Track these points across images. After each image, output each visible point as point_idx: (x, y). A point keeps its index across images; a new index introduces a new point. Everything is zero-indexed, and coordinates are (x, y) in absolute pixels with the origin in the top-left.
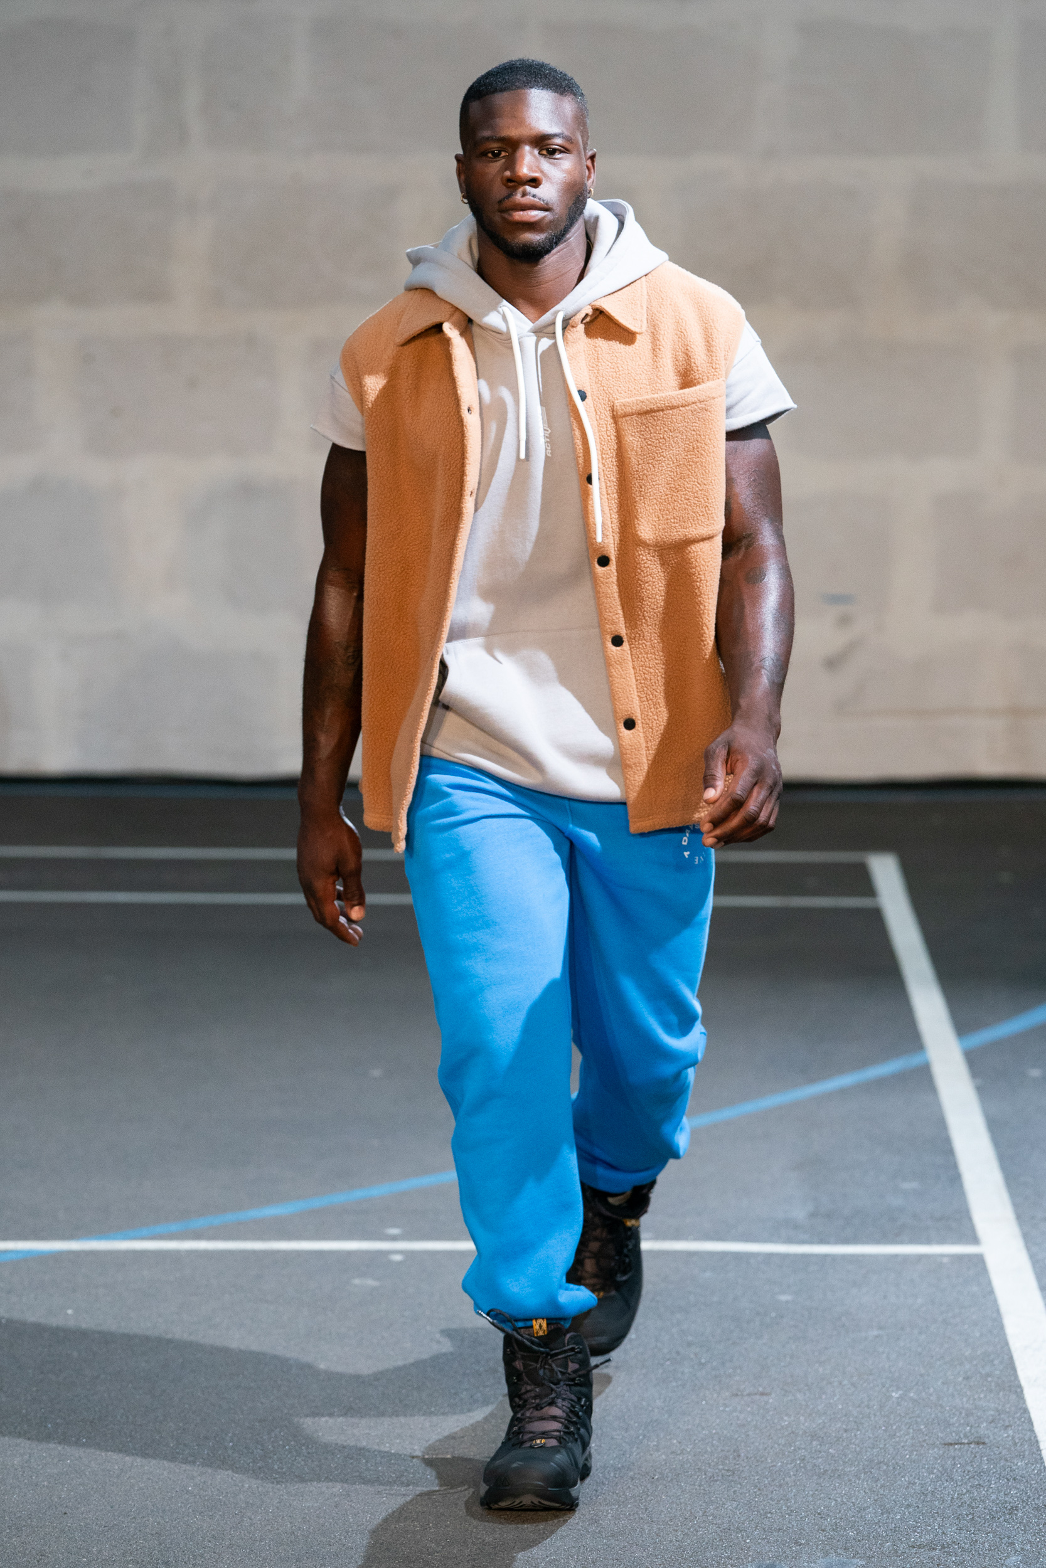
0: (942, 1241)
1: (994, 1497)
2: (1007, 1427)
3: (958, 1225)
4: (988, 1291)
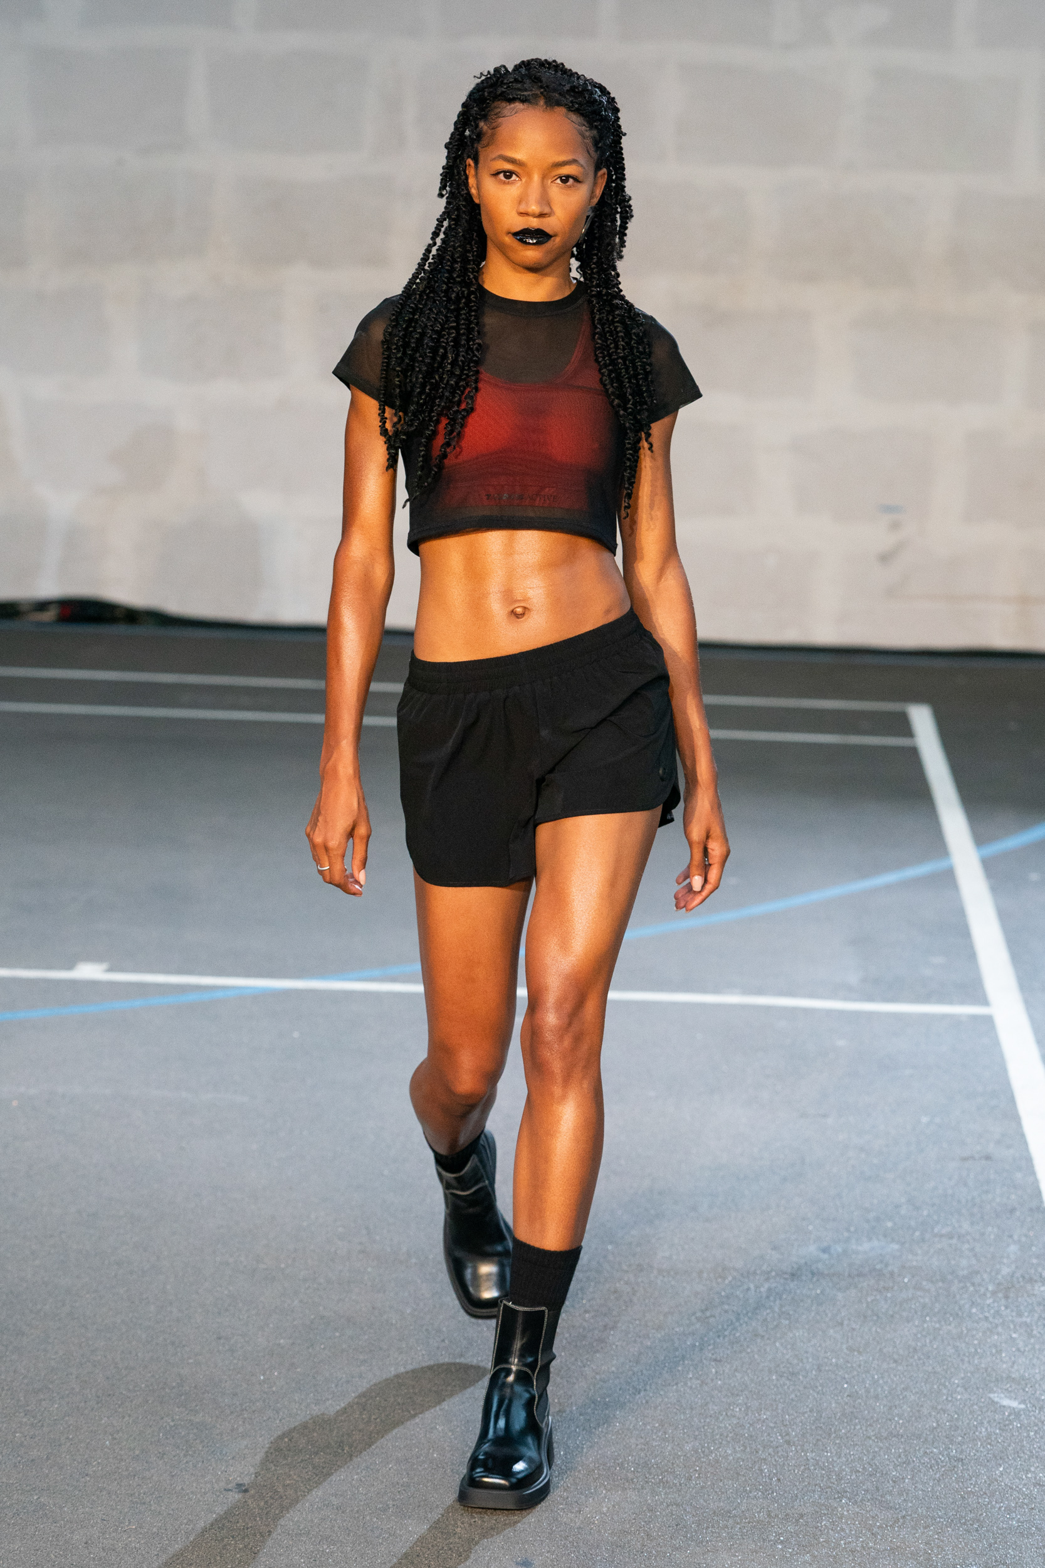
0: (962, 1002)
1: (998, 1200)
2: (1009, 1147)
3: (974, 991)
4: (996, 1043)
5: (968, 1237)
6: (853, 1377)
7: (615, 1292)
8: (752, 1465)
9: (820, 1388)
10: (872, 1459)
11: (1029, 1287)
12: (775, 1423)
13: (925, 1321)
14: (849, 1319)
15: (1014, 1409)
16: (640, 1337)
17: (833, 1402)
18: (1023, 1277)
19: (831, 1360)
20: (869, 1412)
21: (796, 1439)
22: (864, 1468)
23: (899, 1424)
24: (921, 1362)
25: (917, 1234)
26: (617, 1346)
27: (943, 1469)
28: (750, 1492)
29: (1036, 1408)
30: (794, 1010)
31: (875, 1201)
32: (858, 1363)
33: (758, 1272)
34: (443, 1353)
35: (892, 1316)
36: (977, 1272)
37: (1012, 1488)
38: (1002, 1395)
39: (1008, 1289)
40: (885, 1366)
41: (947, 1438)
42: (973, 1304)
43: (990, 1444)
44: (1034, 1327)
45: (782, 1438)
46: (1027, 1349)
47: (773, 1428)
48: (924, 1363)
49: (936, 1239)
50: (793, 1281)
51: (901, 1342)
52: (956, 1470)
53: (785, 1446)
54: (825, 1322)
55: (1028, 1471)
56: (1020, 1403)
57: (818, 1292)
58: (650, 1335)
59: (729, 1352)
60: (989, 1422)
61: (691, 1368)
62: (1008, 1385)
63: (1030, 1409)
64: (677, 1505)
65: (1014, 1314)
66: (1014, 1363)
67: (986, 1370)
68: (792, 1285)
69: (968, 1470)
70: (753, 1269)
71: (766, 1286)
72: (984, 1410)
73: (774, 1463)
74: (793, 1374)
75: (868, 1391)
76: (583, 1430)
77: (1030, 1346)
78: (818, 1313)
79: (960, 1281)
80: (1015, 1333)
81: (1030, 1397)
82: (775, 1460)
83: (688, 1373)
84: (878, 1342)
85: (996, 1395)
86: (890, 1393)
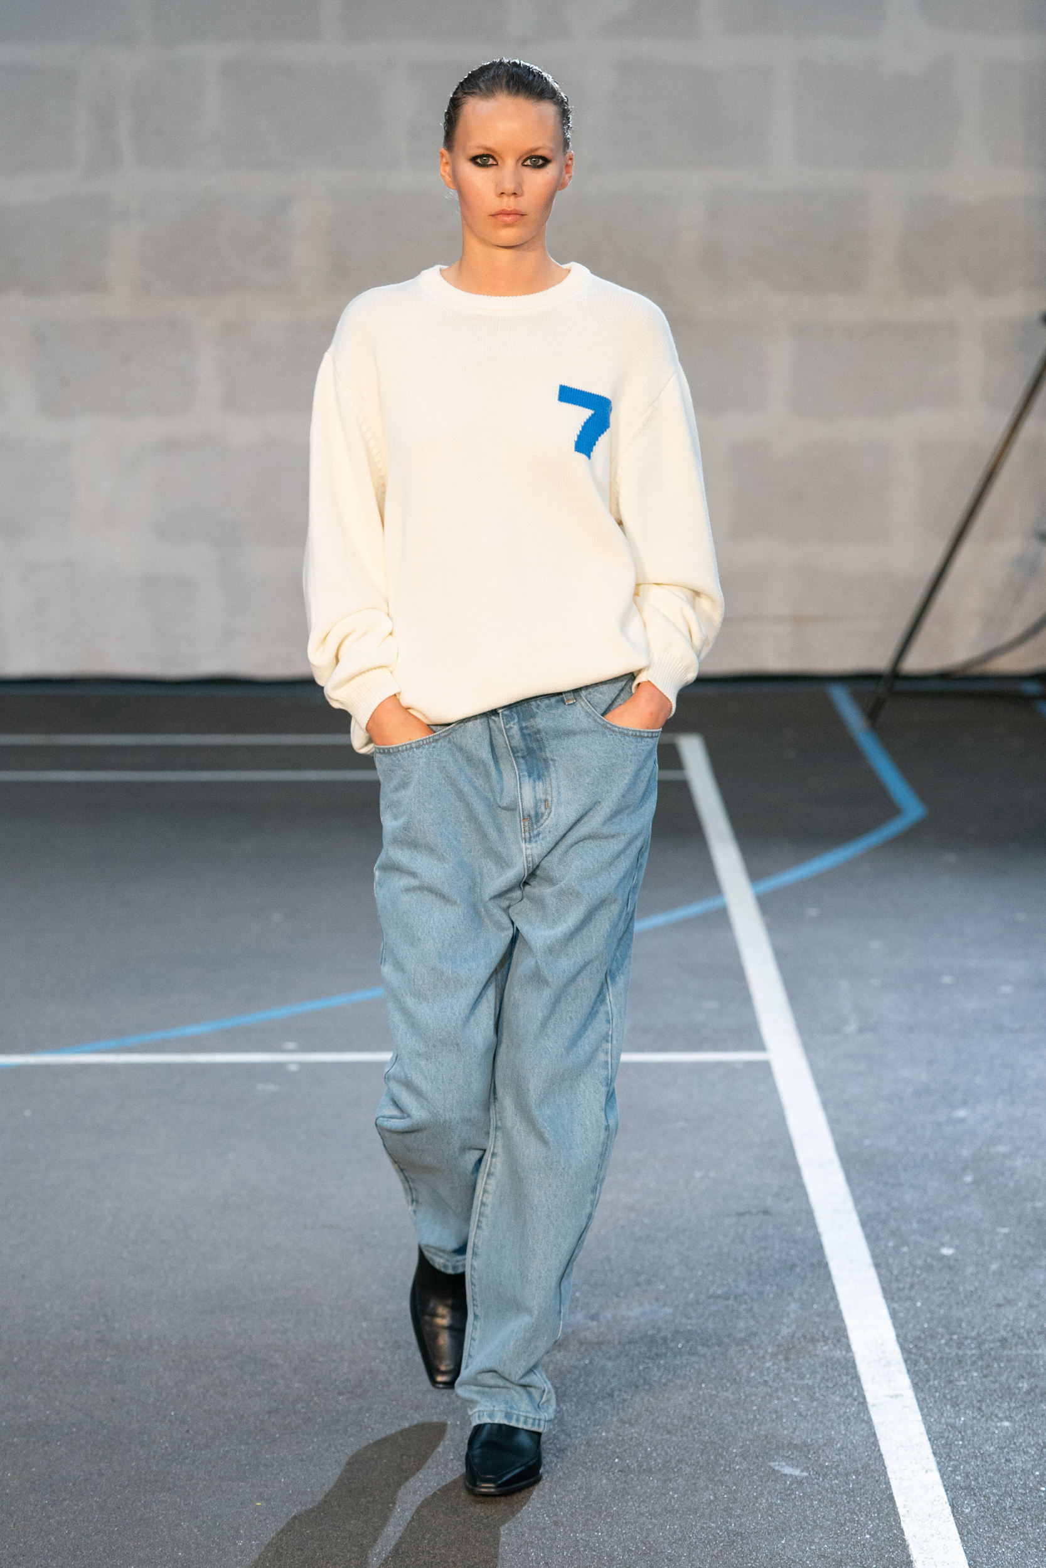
0: (739, 1049)
2: (788, 1200)
3: (750, 1036)
4: (774, 1090)
5: (746, 1297)
6: (625, 1451)
7: (371, 1371)
9: (589, 1464)
10: (646, 1538)
11: (811, 1347)
12: (542, 1503)
13: (701, 1388)
14: (620, 1390)
15: (796, 1477)
17: (603, 1478)
18: (804, 1337)
19: (601, 1433)
20: (642, 1488)
21: (565, 1519)
22: (637, 1547)
23: (674, 1498)
24: (697, 1431)
25: (691, 1296)
27: (722, 1545)
29: (819, 1475)
31: (646, 1263)
32: (630, 1436)
34: (188, 1444)
35: (665, 1384)
36: (756, 1334)
37: (794, 1561)
38: (784, 1464)
39: (788, 1350)
40: (659, 1437)
41: (725, 1511)
42: (752, 1368)
43: (771, 1516)
44: (817, 1390)
45: (550, 1519)
46: (809, 1413)
47: (539, 1509)
48: (700, 1432)
49: (712, 1300)
50: (559, 1351)
51: (675, 1411)
52: (735, 1544)
53: (553, 1527)
54: (594, 1394)
55: (812, 1542)
56: (802, 1471)
57: (587, 1362)
60: (769, 1492)
62: (790, 1453)
63: (813, 1477)
65: (795, 1377)
66: (795, 1429)
67: (766, 1437)
69: (748, 1544)
72: (765, 1479)
73: (541, 1546)
75: (640, 1466)
77: (812, 1410)
78: (586, 1385)
79: (738, 1345)
80: (796, 1396)
81: (813, 1464)
82: (543, 1543)
84: (651, 1412)
85: (777, 1463)
86: (664, 1466)
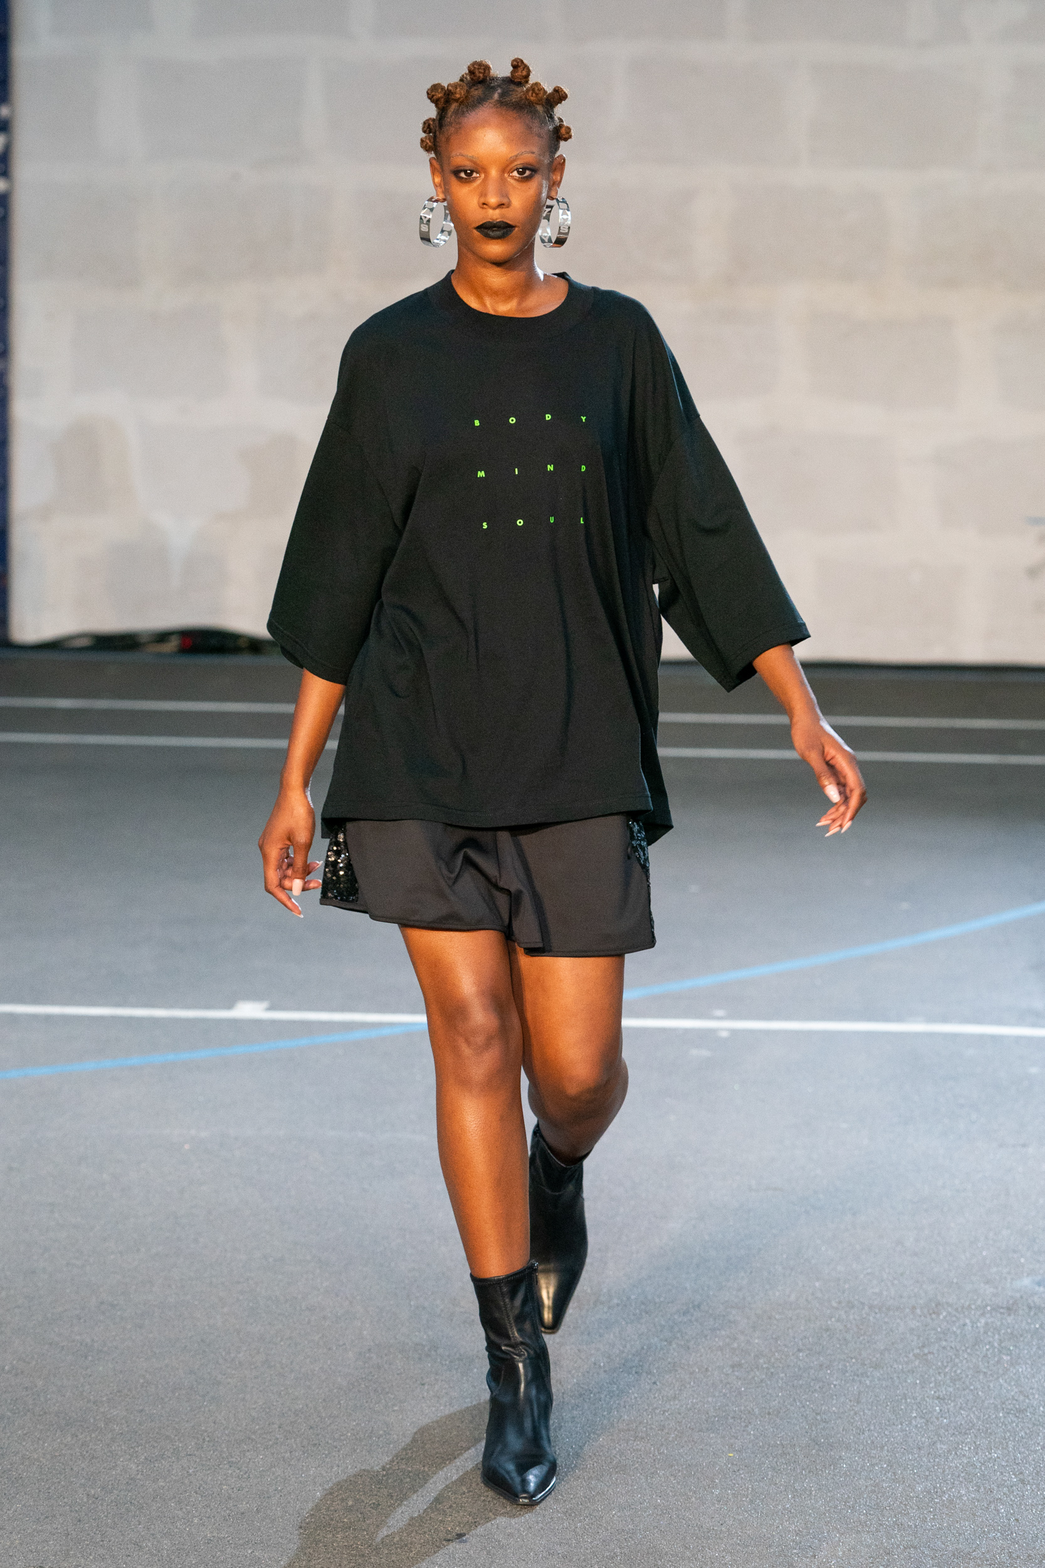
8: (988, 1505)
16: (858, 1376)
21: (1030, 1478)
26: (835, 1386)
28: (989, 1532)
30: (981, 1037)
33: (973, 1307)
45: (1016, 1477)
50: (1010, 1315)
53: (1020, 1485)
57: (1037, 1326)
58: (869, 1374)
59: (951, 1389)
61: (915, 1407)
64: (915, 1548)
68: (1010, 1319)
70: (967, 1303)
71: (983, 1321)
74: (1020, 1411)
76: (809, 1472)
78: (1039, 1348)
82: (1011, 1500)
83: (911, 1412)
